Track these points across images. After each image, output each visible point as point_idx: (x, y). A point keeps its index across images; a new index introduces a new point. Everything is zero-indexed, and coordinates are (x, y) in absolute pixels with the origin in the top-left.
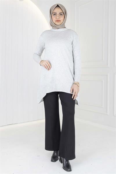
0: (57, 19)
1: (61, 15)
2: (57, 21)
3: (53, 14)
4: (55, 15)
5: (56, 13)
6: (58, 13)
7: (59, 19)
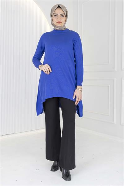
0: (58, 21)
1: (62, 16)
2: (58, 22)
3: (54, 15)
4: (56, 16)
5: (57, 14)
6: (59, 14)
7: (60, 21)
